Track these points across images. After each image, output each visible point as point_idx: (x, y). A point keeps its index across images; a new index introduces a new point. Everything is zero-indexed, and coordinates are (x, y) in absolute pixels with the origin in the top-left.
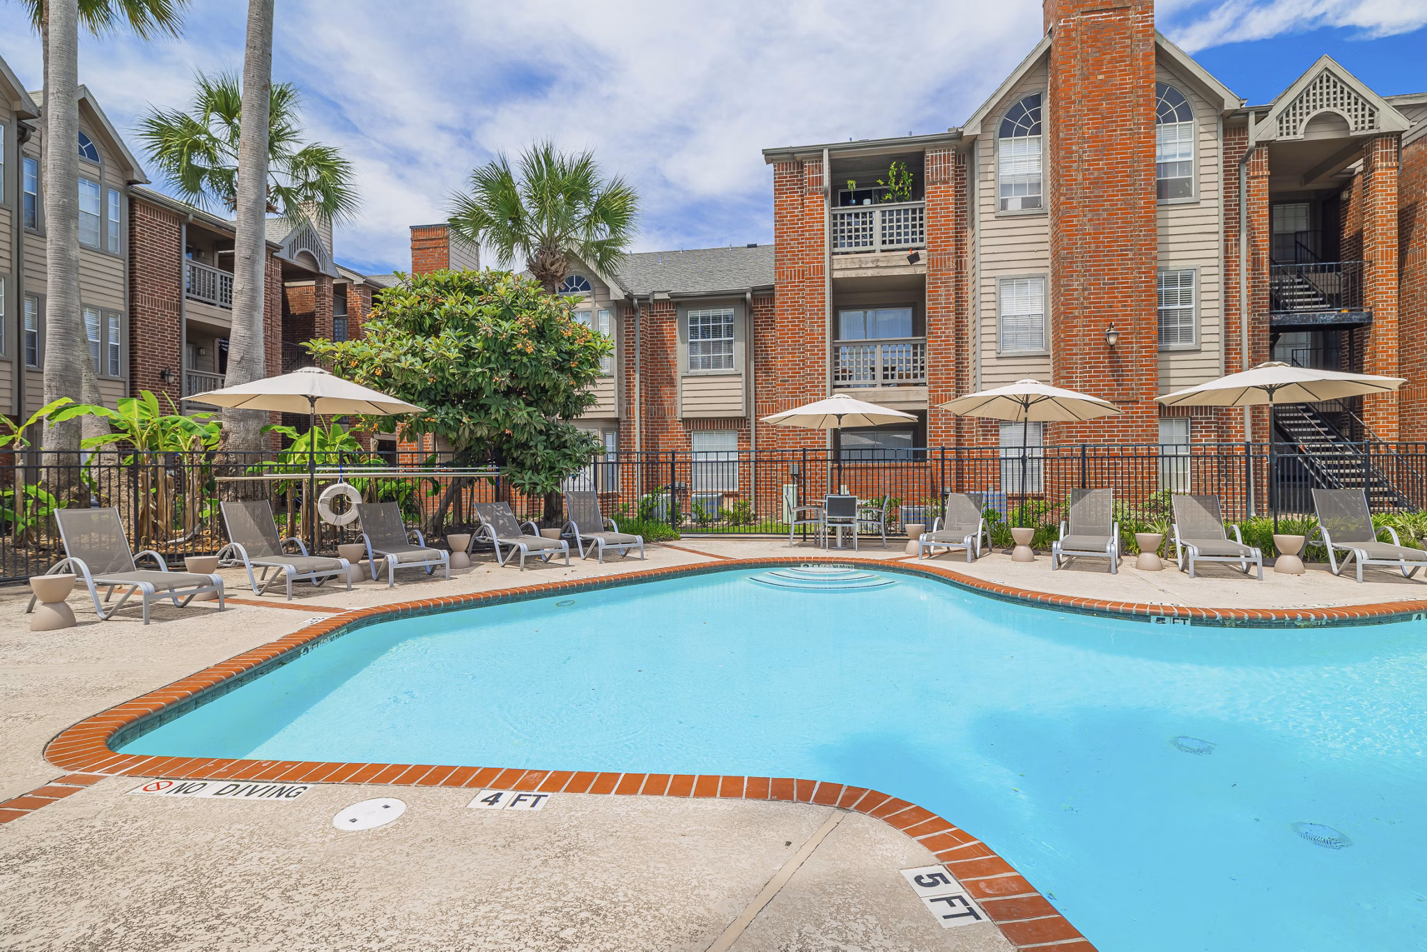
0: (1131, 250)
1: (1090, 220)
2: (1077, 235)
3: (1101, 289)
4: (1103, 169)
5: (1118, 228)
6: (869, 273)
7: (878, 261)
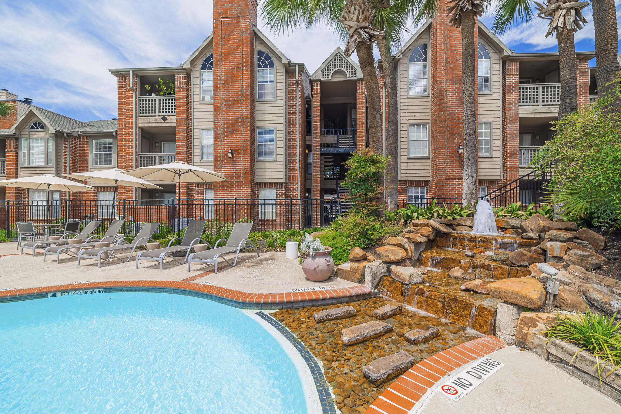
0: (240, 118)
1: (225, 105)
2: (219, 111)
3: (229, 134)
4: (230, 84)
5: (235, 109)
6: (153, 125)
7: (157, 120)
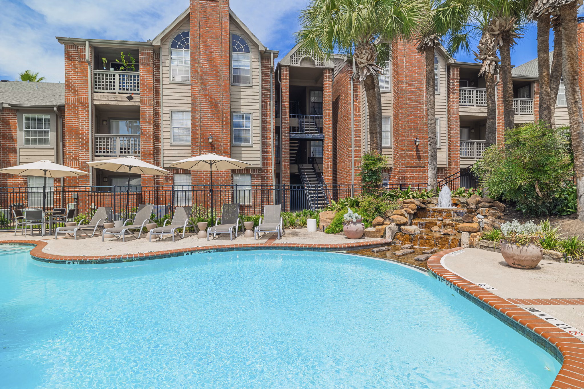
0: (220, 103)
1: (203, 89)
2: (197, 95)
3: (207, 118)
4: (208, 68)
5: (215, 93)
6: (113, 103)
7: (117, 98)
